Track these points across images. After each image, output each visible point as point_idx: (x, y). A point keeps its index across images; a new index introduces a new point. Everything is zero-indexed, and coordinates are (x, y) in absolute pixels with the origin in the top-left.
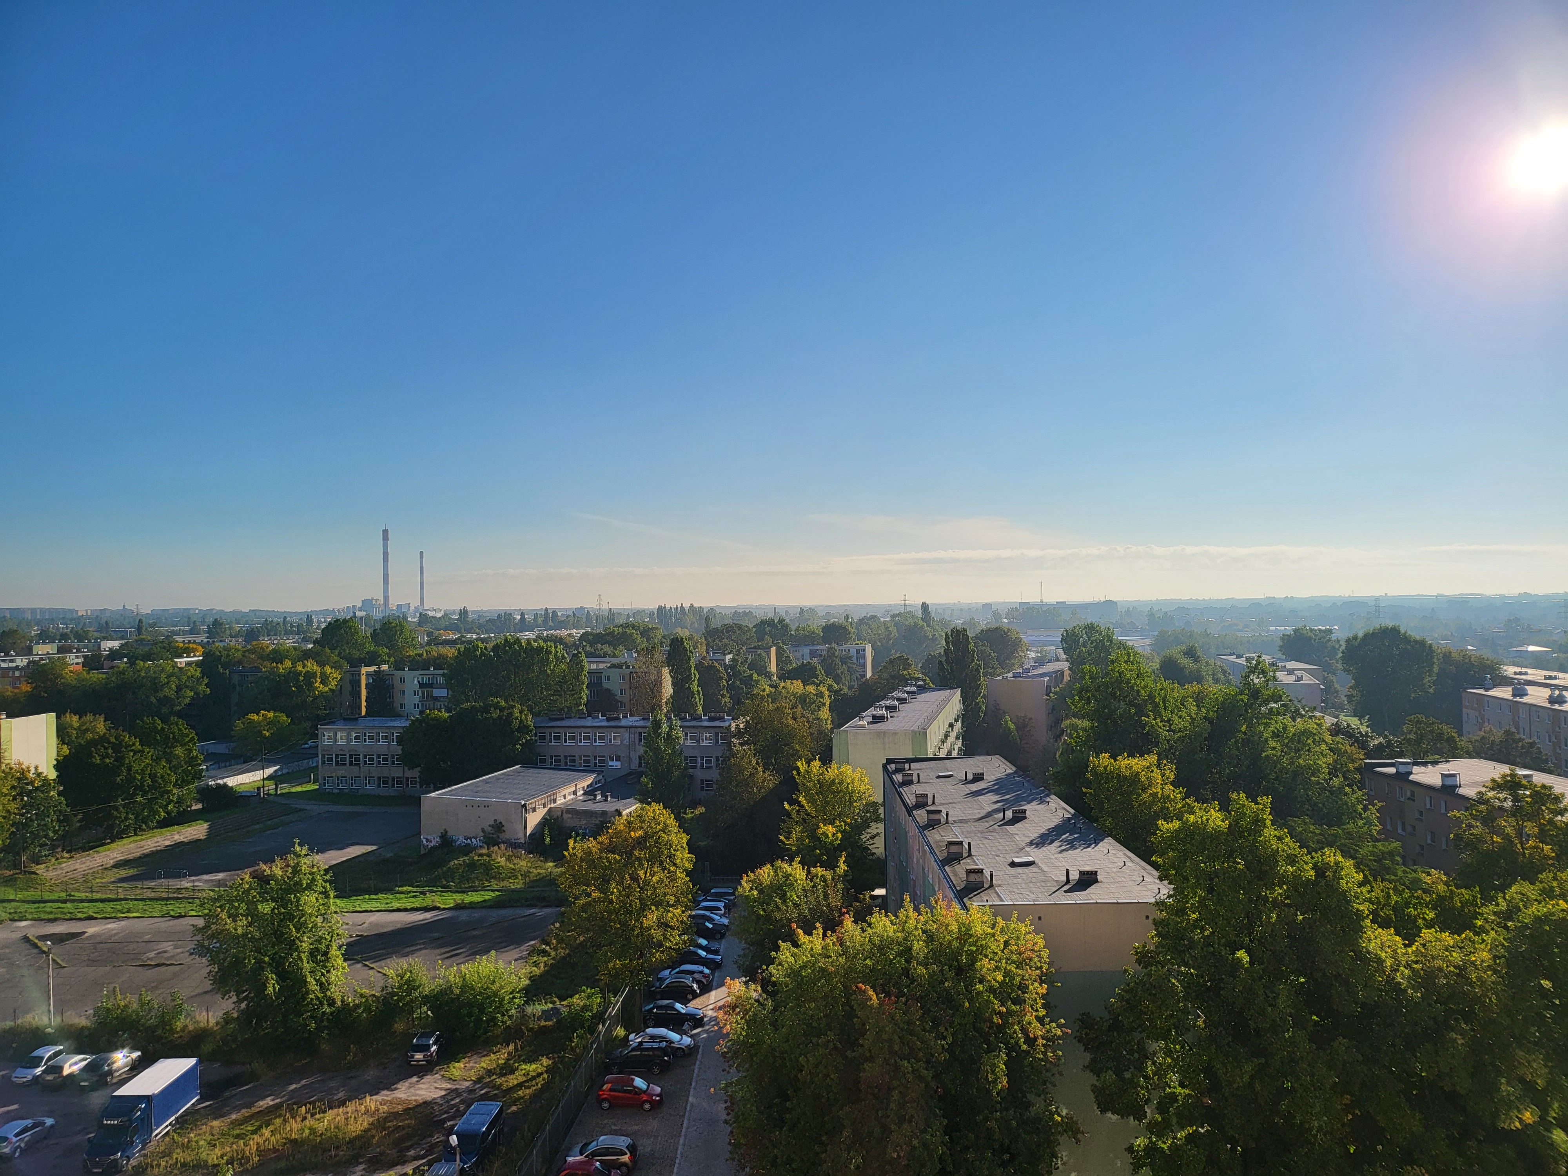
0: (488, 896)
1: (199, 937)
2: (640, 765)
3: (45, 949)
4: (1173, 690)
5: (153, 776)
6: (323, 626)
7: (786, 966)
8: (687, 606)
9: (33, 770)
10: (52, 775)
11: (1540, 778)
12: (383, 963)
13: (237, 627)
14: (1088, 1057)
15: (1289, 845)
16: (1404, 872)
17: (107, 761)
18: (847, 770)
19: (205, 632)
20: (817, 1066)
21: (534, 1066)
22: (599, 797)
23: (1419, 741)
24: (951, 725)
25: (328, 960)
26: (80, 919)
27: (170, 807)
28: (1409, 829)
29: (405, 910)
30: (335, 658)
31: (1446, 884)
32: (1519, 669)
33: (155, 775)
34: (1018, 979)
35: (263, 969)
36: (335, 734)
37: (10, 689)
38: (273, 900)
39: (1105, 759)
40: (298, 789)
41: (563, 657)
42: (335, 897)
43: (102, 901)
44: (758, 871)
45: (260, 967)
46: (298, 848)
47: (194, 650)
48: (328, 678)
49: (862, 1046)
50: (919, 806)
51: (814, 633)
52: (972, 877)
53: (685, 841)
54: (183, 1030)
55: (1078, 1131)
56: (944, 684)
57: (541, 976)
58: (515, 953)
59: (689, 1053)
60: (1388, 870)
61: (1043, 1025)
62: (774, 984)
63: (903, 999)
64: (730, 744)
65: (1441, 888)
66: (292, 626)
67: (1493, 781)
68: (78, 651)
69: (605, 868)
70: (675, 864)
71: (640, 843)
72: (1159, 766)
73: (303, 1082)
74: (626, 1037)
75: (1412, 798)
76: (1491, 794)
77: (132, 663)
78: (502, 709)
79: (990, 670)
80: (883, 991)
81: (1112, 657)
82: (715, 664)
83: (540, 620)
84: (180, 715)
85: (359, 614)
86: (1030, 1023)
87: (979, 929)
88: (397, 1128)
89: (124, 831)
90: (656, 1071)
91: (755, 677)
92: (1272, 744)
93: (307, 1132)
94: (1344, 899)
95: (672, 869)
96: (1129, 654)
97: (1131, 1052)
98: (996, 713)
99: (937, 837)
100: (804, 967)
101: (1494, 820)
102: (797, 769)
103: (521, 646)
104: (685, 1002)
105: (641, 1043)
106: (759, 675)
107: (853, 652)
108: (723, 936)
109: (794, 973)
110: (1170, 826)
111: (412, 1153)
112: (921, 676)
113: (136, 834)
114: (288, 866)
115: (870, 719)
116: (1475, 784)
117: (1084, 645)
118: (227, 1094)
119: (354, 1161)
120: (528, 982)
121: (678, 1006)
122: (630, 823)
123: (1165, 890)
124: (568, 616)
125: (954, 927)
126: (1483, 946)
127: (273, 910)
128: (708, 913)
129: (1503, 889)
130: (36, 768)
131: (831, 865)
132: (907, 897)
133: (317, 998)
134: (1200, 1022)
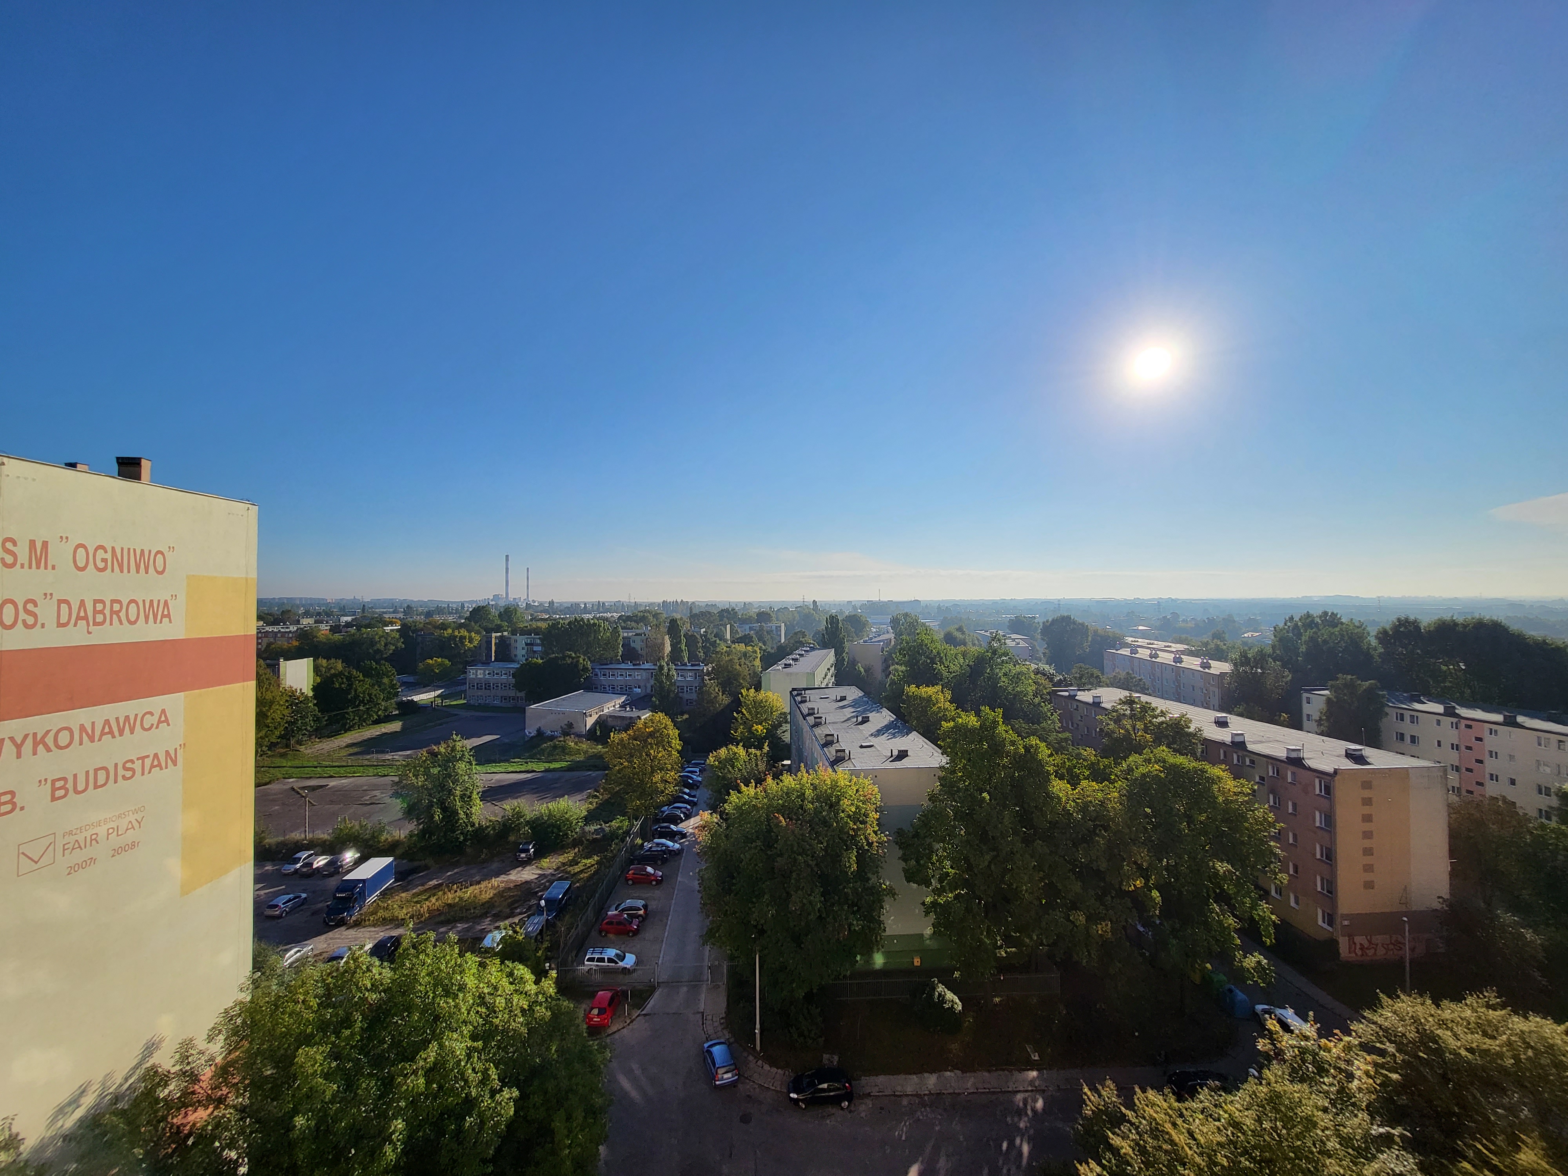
0: (564, 764)
1: (395, 788)
2: (652, 690)
3: (304, 795)
4: (950, 650)
5: (370, 695)
6: (471, 610)
7: (734, 804)
8: (679, 601)
9: (299, 691)
10: (311, 694)
11: (1144, 698)
12: (503, 802)
13: (420, 609)
14: (901, 852)
15: (1012, 736)
16: (1073, 749)
17: (343, 686)
18: (770, 694)
19: (402, 612)
20: (750, 860)
21: (589, 861)
22: (628, 709)
23: (1081, 678)
24: (829, 669)
25: (471, 800)
26: (325, 777)
27: (380, 713)
28: (1075, 725)
29: (516, 772)
30: (477, 628)
31: (1095, 755)
32: (1134, 639)
33: (371, 694)
34: (863, 810)
35: (432, 806)
36: (477, 672)
37: (286, 644)
38: (440, 766)
39: (913, 688)
40: (455, 703)
41: (608, 629)
42: (476, 765)
43: (339, 767)
44: (718, 751)
45: (431, 805)
46: (454, 736)
47: (395, 623)
48: (473, 639)
49: (776, 848)
50: (809, 715)
51: (751, 617)
52: (839, 754)
53: (677, 734)
54: (385, 841)
55: (895, 894)
56: (825, 645)
57: (594, 810)
58: (579, 797)
59: (678, 853)
60: (1063, 748)
61: (876, 835)
62: (727, 814)
63: (800, 822)
64: (703, 679)
65: (1093, 758)
66: (452, 610)
67: (1120, 699)
68: (327, 622)
69: (632, 749)
70: (671, 747)
71: (651, 735)
72: (942, 692)
73: (455, 871)
74: (642, 844)
75: (1077, 709)
76: (1119, 707)
77: (358, 629)
78: (573, 658)
79: (851, 639)
80: (789, 818)
81: (918, 631)
82: (695, 634)
83: (595, 608)
84: (386, 659)
85: (491, 603)
86: (869, 834)
87: (842, 783)
88: (510, 897)
89: (353, 726)
90: (659, 862)
91: (718, 641)
92: (1003, 679)
93: (457, 899)
94: (1040, 764)
95: (670, 749)
96: (927, 630)
97: (924, 849)
98: (853, 663)
99: (820, 732)
100: (744, 804)
101: (1120, 721)
102: (742, 694)
103: (584, 622)
104: (676, 824)
105: (651, 848)
106: (720, 640)
107: (774, 628)
108: (698, 787)
109: (738, 808)
110: (948, 724)
111: (518, 910)
112: (812, 642)
113: (359, 728)
114: (448, 746)
115: (783, 666)
116: (1111, 701)
117: (903, 625)
118: (410, 878)
119: (484, 915)
120: (586, 813)
121: (672, 826)
122: (646, 723)
123: (944, 760)
124: (611, 606)
125: (828, 782)
126: (1114, 790)
127: (439, 772)
128: (690, 775)
129: (1125, 758)
130: (301, 690)
131: (760, 748)
132: (802, 765)
133: (464, 822)
134: (962, 832)
